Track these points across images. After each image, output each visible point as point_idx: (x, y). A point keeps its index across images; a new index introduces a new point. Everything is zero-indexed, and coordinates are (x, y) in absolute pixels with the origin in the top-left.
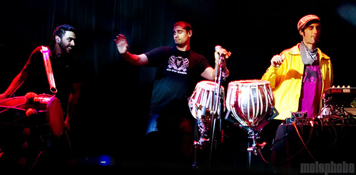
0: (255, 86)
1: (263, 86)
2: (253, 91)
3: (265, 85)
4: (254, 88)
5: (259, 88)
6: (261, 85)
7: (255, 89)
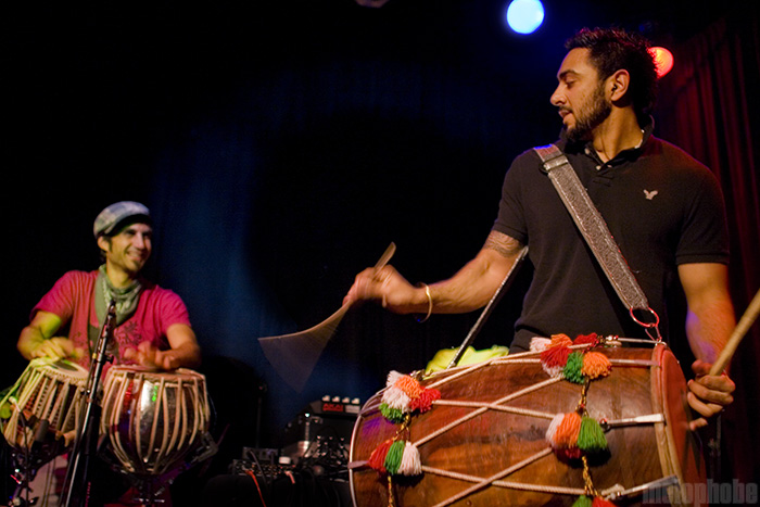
0: (177, 383)
1: (192, 383)
2: (168, 394)
3: (196, 383)
4: (171, 385)
5: (183, 387)
6: (188, 382)
7: (173, 389)
